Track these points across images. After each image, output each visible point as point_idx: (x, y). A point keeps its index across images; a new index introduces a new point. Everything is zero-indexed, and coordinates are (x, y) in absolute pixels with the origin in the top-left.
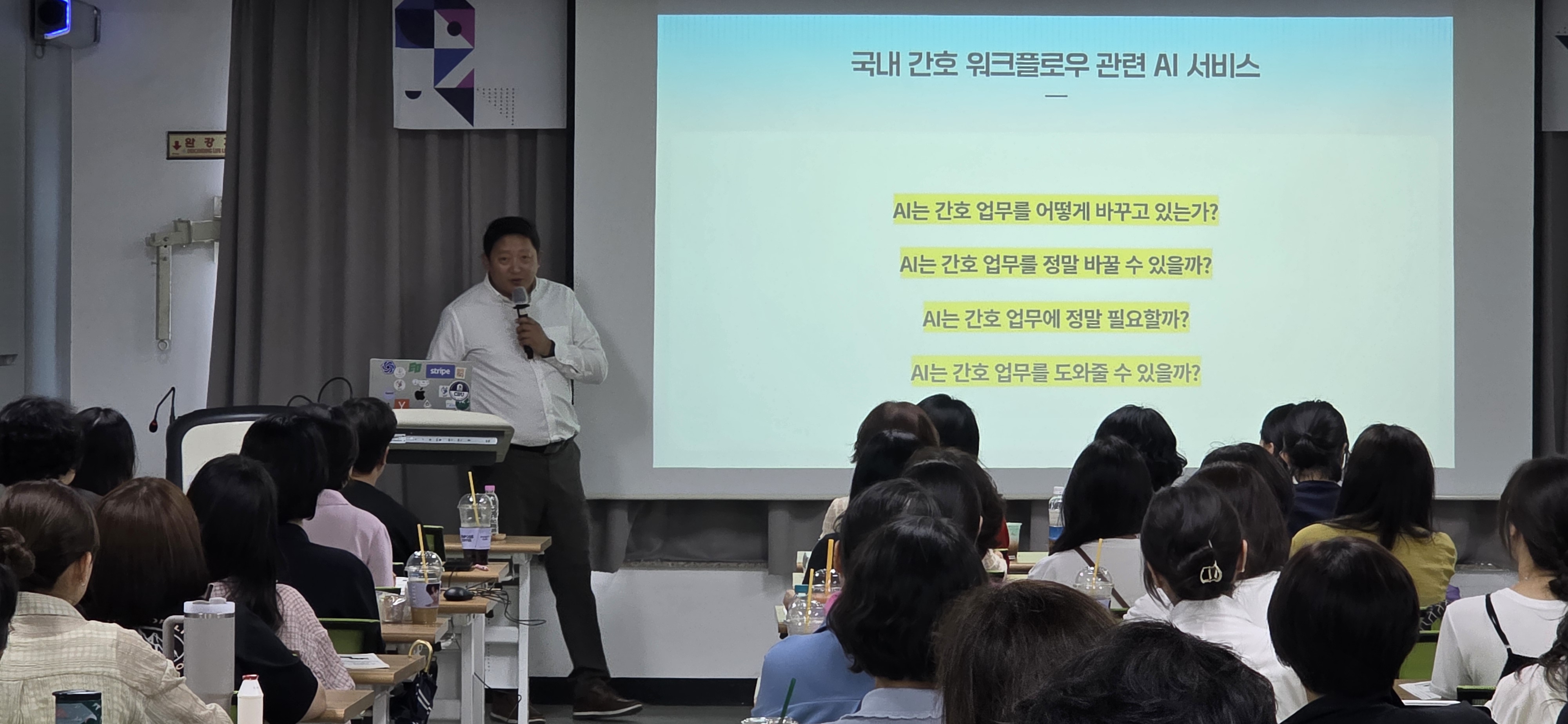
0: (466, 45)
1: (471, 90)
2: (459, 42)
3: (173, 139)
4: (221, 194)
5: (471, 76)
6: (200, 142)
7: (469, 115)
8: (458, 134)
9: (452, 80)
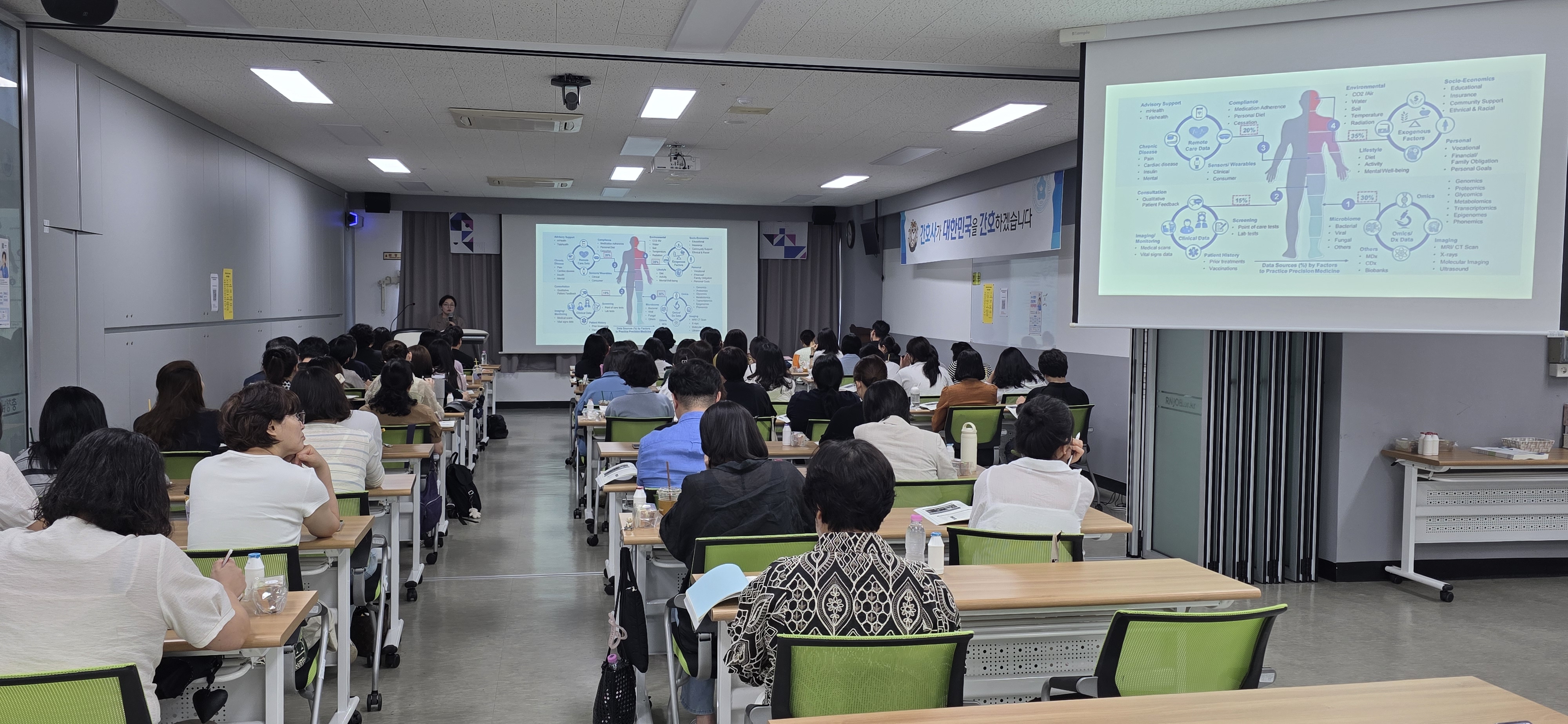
0: (471, 230)
1: (473, 243)
2: (469, 229)
3: (385, 254)
4: (400, 270)
5: (472, 238)
6: (393, 255)
7: (472, 250)
8: (469, 254)
9: (467, 240)
